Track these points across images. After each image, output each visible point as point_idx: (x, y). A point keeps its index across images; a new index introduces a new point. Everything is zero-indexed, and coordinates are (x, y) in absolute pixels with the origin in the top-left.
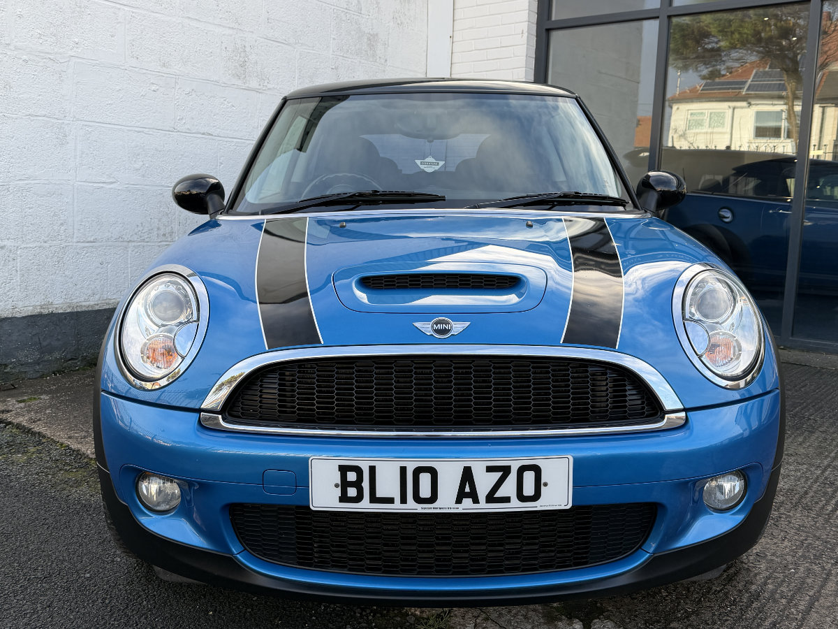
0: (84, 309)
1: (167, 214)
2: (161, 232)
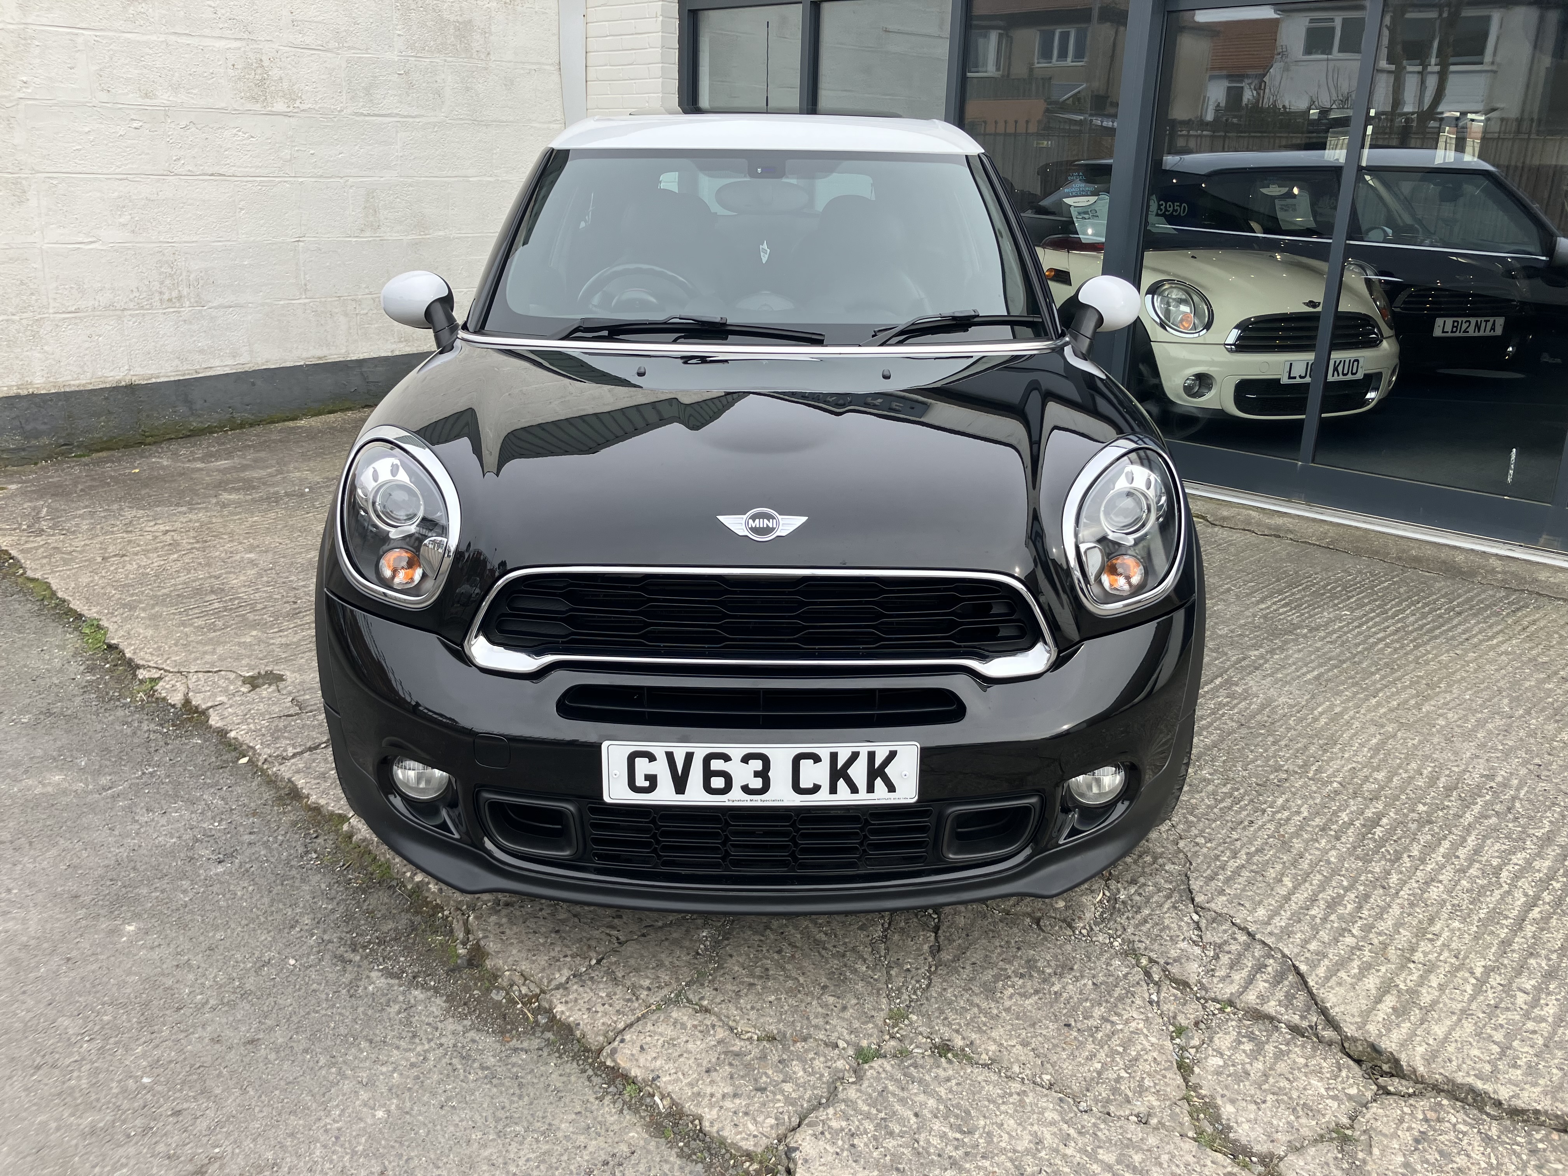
0: (73, 389)
1: (171, 275)
2: (166, 297)
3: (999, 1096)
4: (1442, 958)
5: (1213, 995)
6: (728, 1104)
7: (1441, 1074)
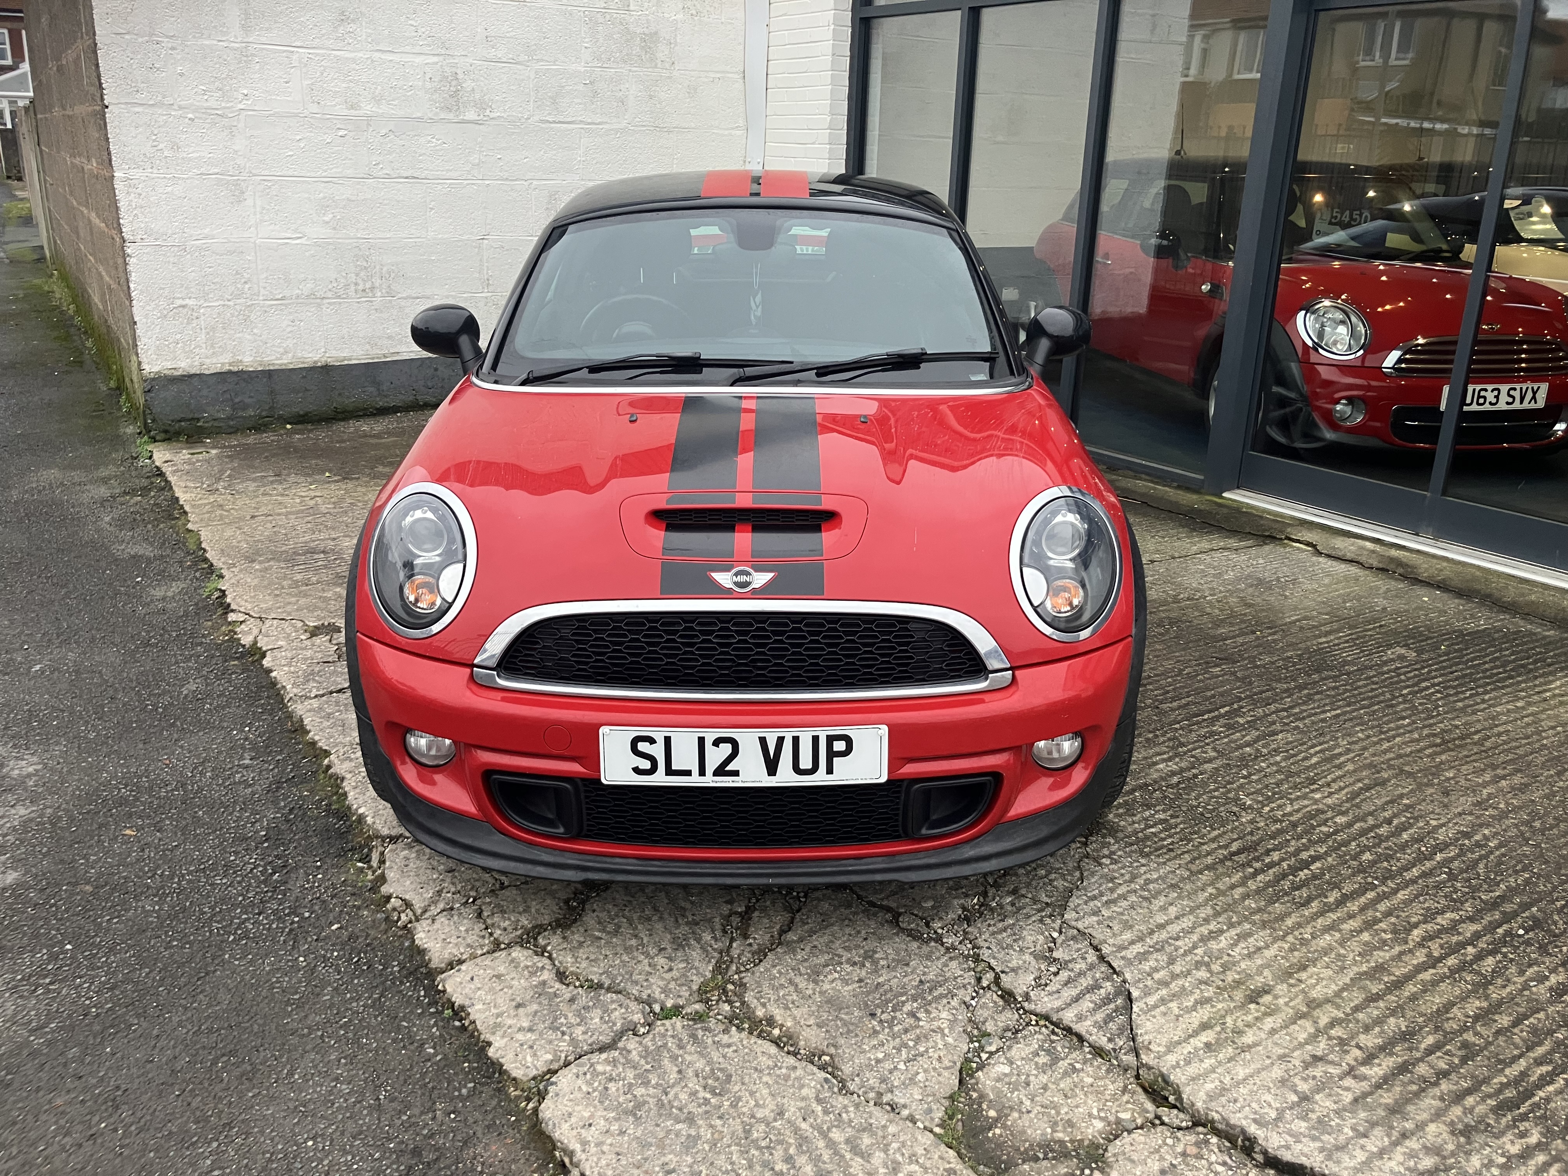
0: (277, 367)
1: (366, 268)
2: (361, 287)
3: (768, 1067)
4: (1291, 1004)
5: (1032, 1007)
6: (520, 1036)
7: (1217, 1112)
